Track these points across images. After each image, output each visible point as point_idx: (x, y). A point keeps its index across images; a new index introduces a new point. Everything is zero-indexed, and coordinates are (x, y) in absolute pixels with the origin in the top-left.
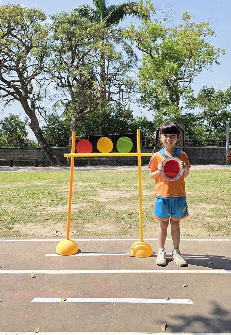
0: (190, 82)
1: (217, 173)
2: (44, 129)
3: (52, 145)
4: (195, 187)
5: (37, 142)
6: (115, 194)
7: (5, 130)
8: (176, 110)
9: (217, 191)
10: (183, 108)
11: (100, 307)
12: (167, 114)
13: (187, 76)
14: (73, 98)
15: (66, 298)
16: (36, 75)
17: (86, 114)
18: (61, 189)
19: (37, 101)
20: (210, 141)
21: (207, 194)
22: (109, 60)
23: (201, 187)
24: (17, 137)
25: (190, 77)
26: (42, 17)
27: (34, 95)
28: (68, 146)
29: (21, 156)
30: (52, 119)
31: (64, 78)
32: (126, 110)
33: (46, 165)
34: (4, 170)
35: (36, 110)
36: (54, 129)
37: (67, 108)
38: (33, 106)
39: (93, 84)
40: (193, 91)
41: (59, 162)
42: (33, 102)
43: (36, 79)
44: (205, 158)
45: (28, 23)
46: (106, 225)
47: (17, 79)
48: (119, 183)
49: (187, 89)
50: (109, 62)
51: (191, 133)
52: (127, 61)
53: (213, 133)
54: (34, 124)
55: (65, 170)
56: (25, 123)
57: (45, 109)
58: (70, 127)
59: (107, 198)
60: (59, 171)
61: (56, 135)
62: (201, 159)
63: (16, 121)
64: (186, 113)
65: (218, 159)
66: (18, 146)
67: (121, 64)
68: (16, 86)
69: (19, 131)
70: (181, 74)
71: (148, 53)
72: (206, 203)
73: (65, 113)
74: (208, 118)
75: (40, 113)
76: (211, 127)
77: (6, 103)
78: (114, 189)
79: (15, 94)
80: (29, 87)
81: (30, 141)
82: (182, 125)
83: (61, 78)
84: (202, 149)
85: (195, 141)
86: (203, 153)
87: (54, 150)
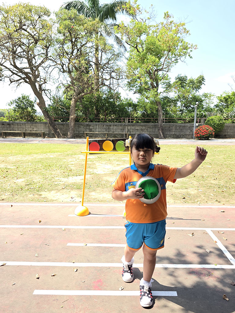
0: (168, 71)
2: (49, 107)
7: (18, 107)
8: (156, 95)
12: (148, 98)
22: (102, 51)
24: (28, 114)
26: (47, 13)
27: (41, 78)
28: (68, 121)
30: (56, 100)
31: (65, 65)
32: (115, 92)
33: (51, 136)
34: (18, 142)
35: (43, 92)
37: (67, 90)
39: (89, 73)
40: (170, 78)
42: (40, 86)
45: (36, 17)
49: (165, 77)
50: (102, 53)
51: (167, 113)
54: (42, 104)
56: (34, 102)
57: (50, 91)
62: (174, 134)
64: (164, 96)
66: (28, 121)
67: (112, 54)
69: (29, 109)
71: (135, 47)
74: (181, 100)
75: (46, 94)
76: (183, 108)
77: (19, 85)
78: (107, 163)
80: (37, 72)
81: (38, 117)
83: (62, 65)
84: (175, 126)
85: (170, 120)
86: (175, 129)
87: (58, 124)
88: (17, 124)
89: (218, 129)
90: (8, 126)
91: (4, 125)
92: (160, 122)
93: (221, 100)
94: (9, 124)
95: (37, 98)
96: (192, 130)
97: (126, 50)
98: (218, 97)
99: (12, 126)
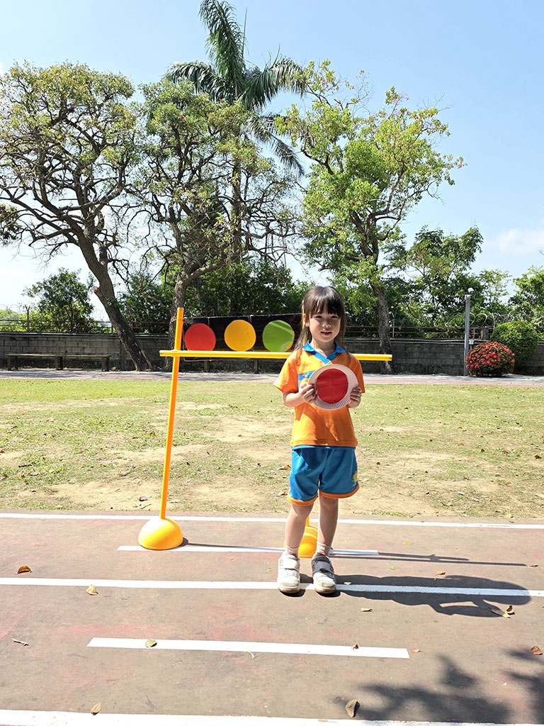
0: (399, 219)
1: (447, 391)
2: (122, 300)
3: (137, 331)
4: (407, 418)
5: (110, 325)
6: (255, 428)
7: (50, 299)
8: (372, 272)
9: (448, 427)
10: (386, 268)
11: (224, 662)
12: (354, 277)
13: (393, 208)
14: (179, 243)
15: (157, 641)
16: (111, 198)
17: (203, 273)
18: (152, 415)
19: (112, 248)
20: (434, 330)
21: (430, 432)
22: (249, 174)
23: (417, 418)
24: (72, 315)
25: (399, 210)
26: (126, 91)
27: (106, 235)
28: (167, 332)
29: (78, 350)
30: (140, 282)
31: (164, 205)
32: (278, 267)
33: (126, 367)
34: (45, 376)
35: (110, 265)
36: (142, 300)
37: (167, 261)
38: (103, 256)
39: (218, 218)
40: (405, 236)
41: (150, 363)
42: (104, 250)
43: (111, 206)
44: (425, 362)
45: (100, 99)
46: (237, 490)
47: (76, 204)
48: (264, 406)
49: (393, 233)
50: (248, 178)
51: (399, 316)
52: (283, 177)
53: (441, 317)
54: (105, 292)
55: (160, 379)
56: (87, 287)
57: (126, 262)
58: (172, 296)
59: (240, 436)
60: (150, 380)
61: (145, 313)
62: (417, 364)
63: (72, 282)
64: (390, 277)
65: (448, 365)
66: (73, 331)
67: (271, 182)
68: (73, 218)
69: (76, 302)
70: (383, 203)
71: (322, 164)
72: (428, 450)
73: (164, 271)
74: (430, 287)
75: (117, 269)
76: (436, 305)
77: (54, 250)
78: (253, 418)
79: (71, 234)
80: (96, 220)
81: (97, 322)
82: (381, 299)
83: (157, 206)
84: (419, 345)
85: (407, 330)
86: (420, 352)
87: (142, 339)
88: (46, 339)
89: (522, 351)
90: (23, 343)
91: (14, 341)
92: (382, 335)
93: (524, 286)
94: (26, 338)
95: (95, 278)
96: (459, 355)
97: (301, 172)
98: (518, 280)
99: (34, 343)
